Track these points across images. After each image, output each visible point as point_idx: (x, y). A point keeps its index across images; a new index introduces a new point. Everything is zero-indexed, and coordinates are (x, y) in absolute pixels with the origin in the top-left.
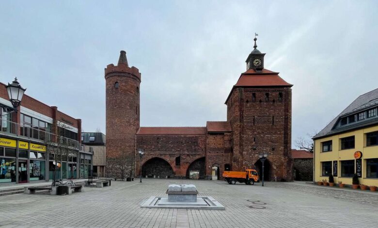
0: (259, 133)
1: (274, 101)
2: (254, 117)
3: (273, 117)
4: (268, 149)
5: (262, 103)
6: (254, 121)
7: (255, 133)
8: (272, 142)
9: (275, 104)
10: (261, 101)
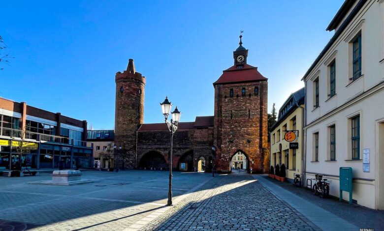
0: (236, 127)
1: (250, 95)
2: (232, 111)
3: (249, 110)
4: (245, 141)
5: (239, 98)
6: (231, 114)
7: (233, 126)
8: (247, 134)
9: (252, 98)
10: (238, 96)
